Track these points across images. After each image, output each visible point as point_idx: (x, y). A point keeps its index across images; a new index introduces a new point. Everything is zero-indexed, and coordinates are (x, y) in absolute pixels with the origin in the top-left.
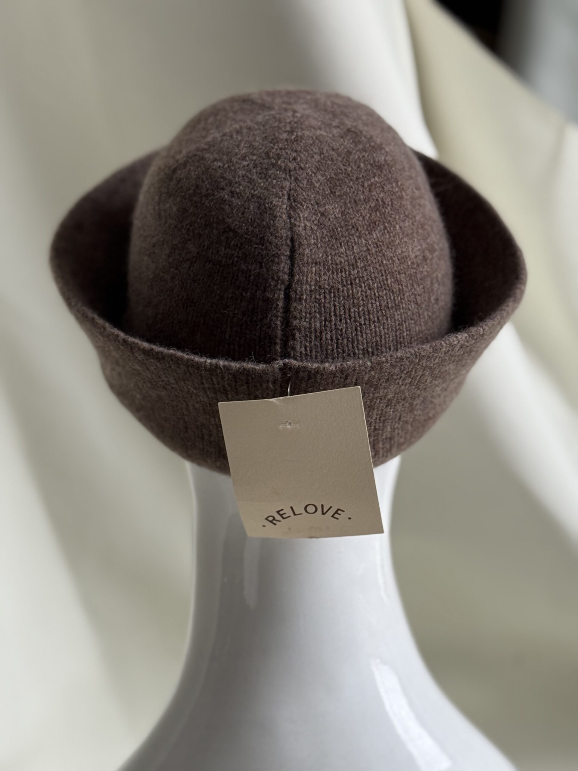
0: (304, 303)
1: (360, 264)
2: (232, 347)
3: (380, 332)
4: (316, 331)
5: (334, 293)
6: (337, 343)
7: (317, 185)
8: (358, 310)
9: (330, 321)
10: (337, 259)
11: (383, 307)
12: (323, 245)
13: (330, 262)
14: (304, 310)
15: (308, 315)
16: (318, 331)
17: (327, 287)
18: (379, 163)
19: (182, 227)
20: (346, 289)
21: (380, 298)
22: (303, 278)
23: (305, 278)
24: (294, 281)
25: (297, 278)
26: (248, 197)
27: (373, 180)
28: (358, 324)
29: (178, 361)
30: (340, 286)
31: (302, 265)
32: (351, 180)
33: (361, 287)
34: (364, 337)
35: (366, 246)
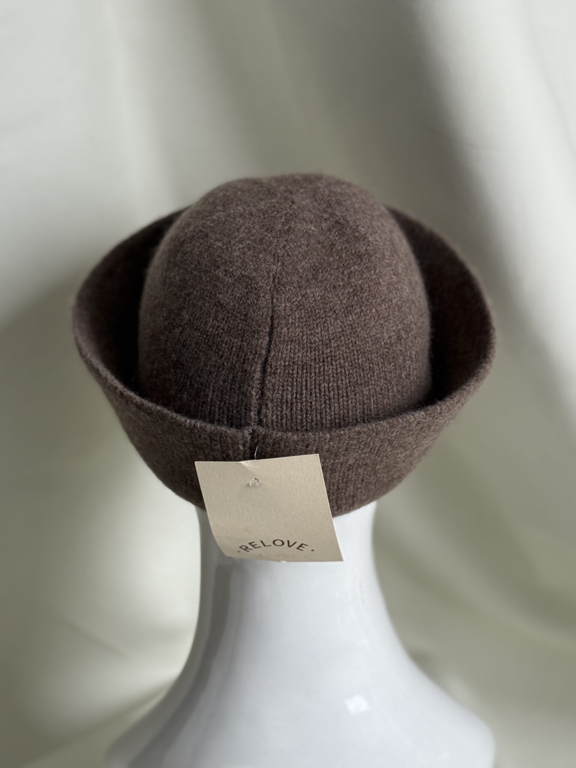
0: (278, 378)
1: (333, 344)
2: (213, 408)
3: (348, 405)
4: (287, 402)
5: (306, 369)
6: (307, 414)
7: (301, 271)
8: (328, 386)
9: (301, 394)
10: (312, 338)
11: (352, 384)
12: (300, 324)
13: (305, 341)
14: (277, 383)
15: (281, 388)
16: (289, 402)
17: (300, 363)
18: (360, 253)
19: (181, 295)
20: (318, 366)
21: (351, 375)
22: (278, 355)
23: (280, 355)
24: (270, 356)
25: (273, 354)
26: (238, 277)
27: (352, 269)
28: (327, 398)
29: (163, 417)
30: (312, 363)
31: (278, 343)
32: (332, 268)
33: (332, 364)
34: (333, 410)
35: (341, 327)
